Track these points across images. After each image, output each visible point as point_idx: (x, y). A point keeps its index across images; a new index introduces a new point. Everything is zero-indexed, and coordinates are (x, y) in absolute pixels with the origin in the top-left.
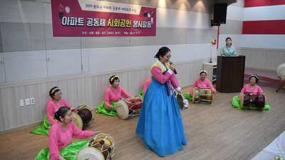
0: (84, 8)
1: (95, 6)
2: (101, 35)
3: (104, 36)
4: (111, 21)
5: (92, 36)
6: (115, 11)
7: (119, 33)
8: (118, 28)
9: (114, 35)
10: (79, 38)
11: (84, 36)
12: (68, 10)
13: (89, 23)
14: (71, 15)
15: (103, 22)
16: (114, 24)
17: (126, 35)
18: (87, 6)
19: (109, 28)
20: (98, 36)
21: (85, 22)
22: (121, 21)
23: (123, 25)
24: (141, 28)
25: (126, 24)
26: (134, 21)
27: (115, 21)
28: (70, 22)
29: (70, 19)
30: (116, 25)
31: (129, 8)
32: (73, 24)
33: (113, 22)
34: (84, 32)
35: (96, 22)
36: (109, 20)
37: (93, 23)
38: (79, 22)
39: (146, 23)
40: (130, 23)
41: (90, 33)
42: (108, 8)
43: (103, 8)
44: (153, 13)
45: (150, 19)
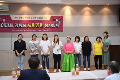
0: (13, 19)
1: (20, 18)
2: (23, 32)
4: (30, 25)
6: (33, 19)
7: (35, 30)
8: (34, 28)
10: (10, 33)
11: (13, 32)
12: (4, 20)
13: (16, 26)
14: (5, 22)
15: (25, 25)
16: (32, 26)
17: (40, 32)
18: (15, 18)
19: (29, 28)
20: (21, 32)
21: (14, 25)
22: (36, 24)
23: (38, 26)
24: (51, 27)
25: (40, 26)
26: (46, 24)
27: (32, 25)
28: (5, 26)
29: (5, 24)
30: (33, 27)
31: (42, 17)
32: (7, 27)
33: (31, 25)
34: (13, 30)
35: (20, 25)
36: (29, 24)
37: (18, 26)
38: (10, 25)
39: (55, 25)
40: (43, 25)
41: (17, 31)
42: (27, 18)
43: (24, 18)
44: (60, 19)
45: (58, 22)
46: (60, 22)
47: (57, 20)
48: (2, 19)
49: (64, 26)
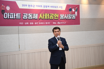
0: (20, 7)
1: (29, 6)
2: (34, 25)
3: (36, 25)
5: (27, 25)
6: (45, 8)
7: (49, 23)
8: (48, 20)
9: (45, 25)
10: (17, 27)
11: (21, 25)
12: (8, 8)
13: (25, 17)
14: (10, 11)
15: (36, 16)
18: (23, 5)
19: (41, 20)
20: (32, 25)
21: (22, 15)
22: (50, 15)
24: (66, 19)
25: (54, 17)
26: (61, 15)
27: (45, 15)
28: (10, 16)
29: (10, 14)
30: (46, 18)
31: (56, 6)
32: (12, 18)
33: (43, 16)
34: (21, 22)
35: (30, 16)
36: (41, 14)
37: (28, 17)
38: (17, 16)
39: (71, 16)
40: (58, 16)
41: (26, 24)
42: (39, 6)
43: (35, 6)
44: (77, 9)
45: (74, 13)
46: (76, 12)
47: (73, 10)
48: (6, 7)
49: (81, 17)
